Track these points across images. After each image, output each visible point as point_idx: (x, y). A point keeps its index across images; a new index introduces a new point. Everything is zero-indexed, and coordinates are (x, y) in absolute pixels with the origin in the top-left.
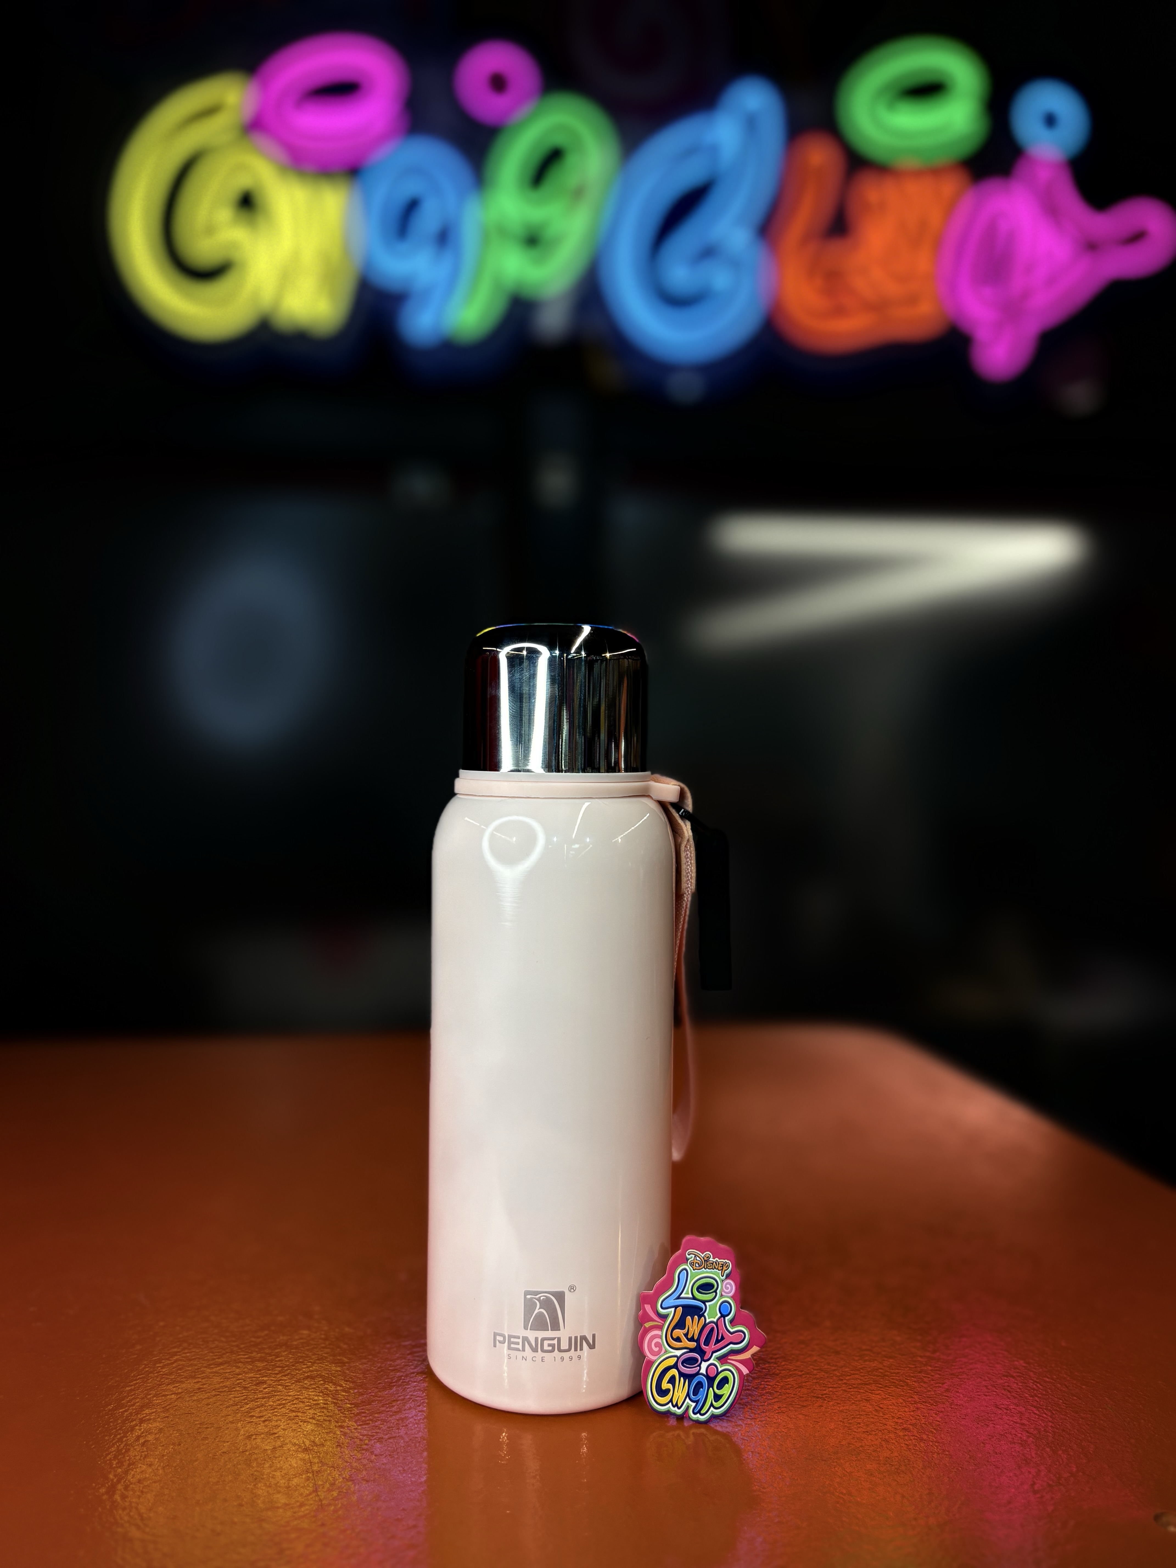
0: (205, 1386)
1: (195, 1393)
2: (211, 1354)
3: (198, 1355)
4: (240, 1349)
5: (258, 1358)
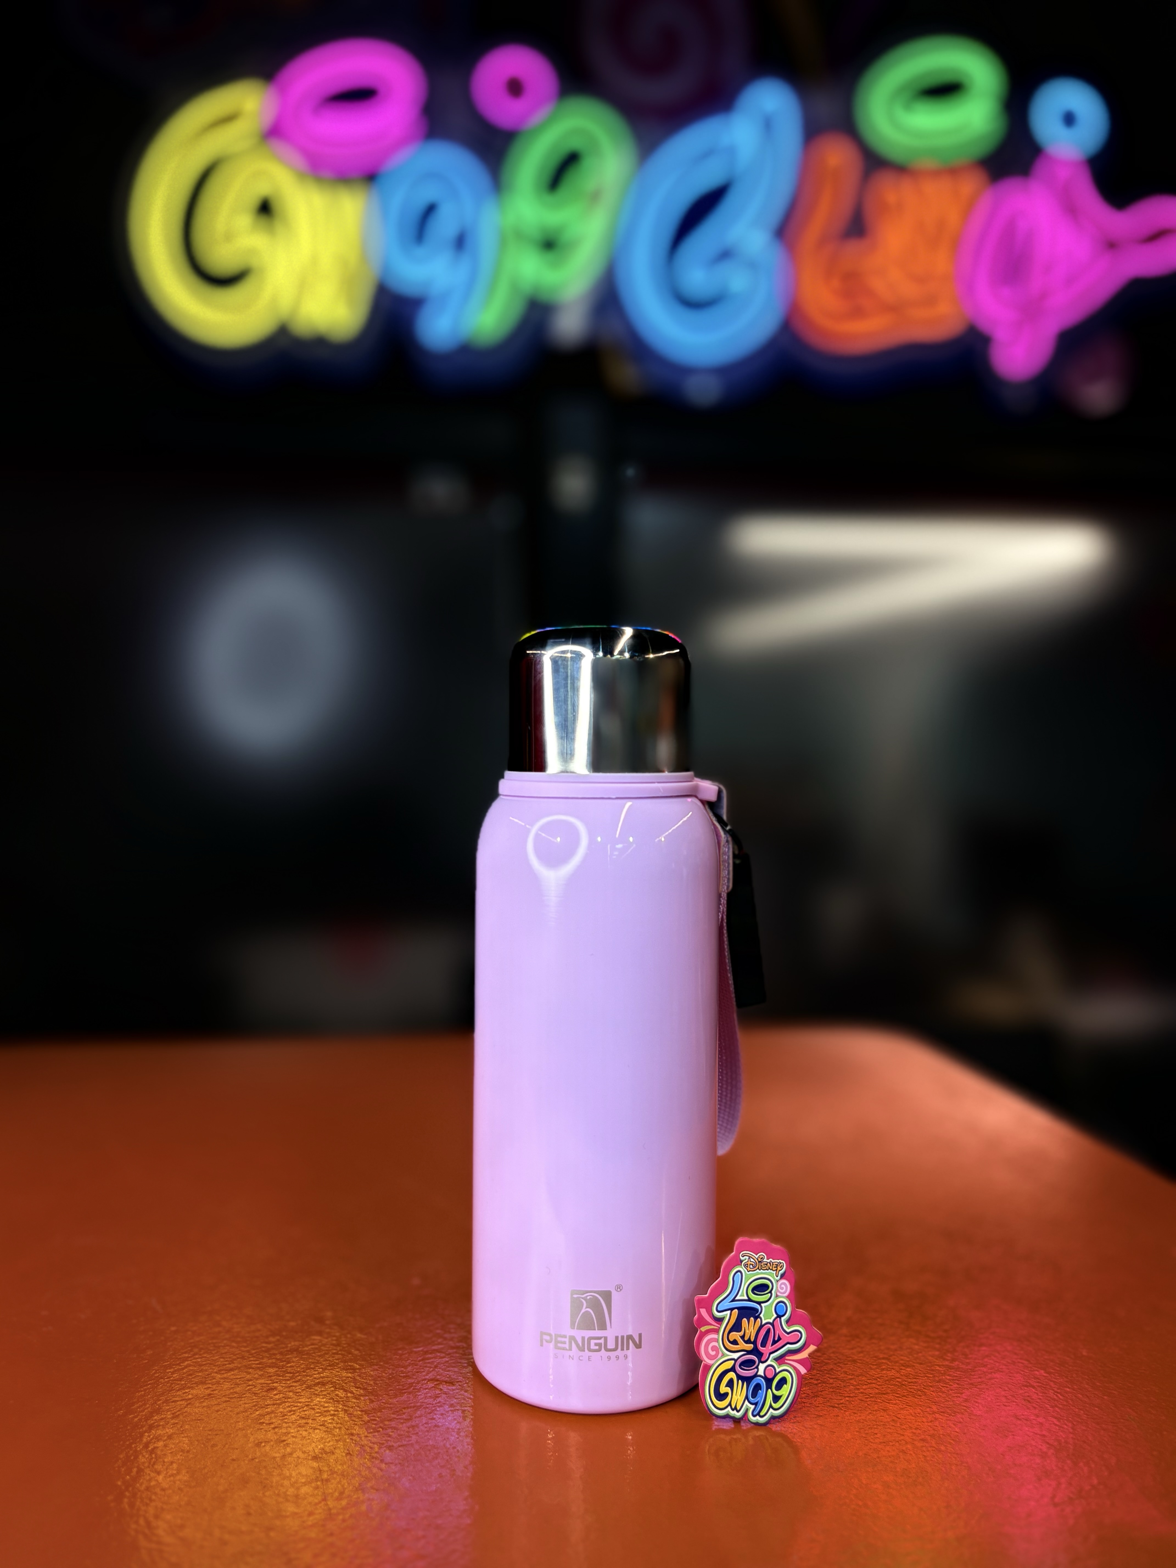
0: (215, 1392)
1: (205, 1399)
2: (222, 1360)
3: (209, 1360)
4: (252, 1354)
5: (269, 1364)
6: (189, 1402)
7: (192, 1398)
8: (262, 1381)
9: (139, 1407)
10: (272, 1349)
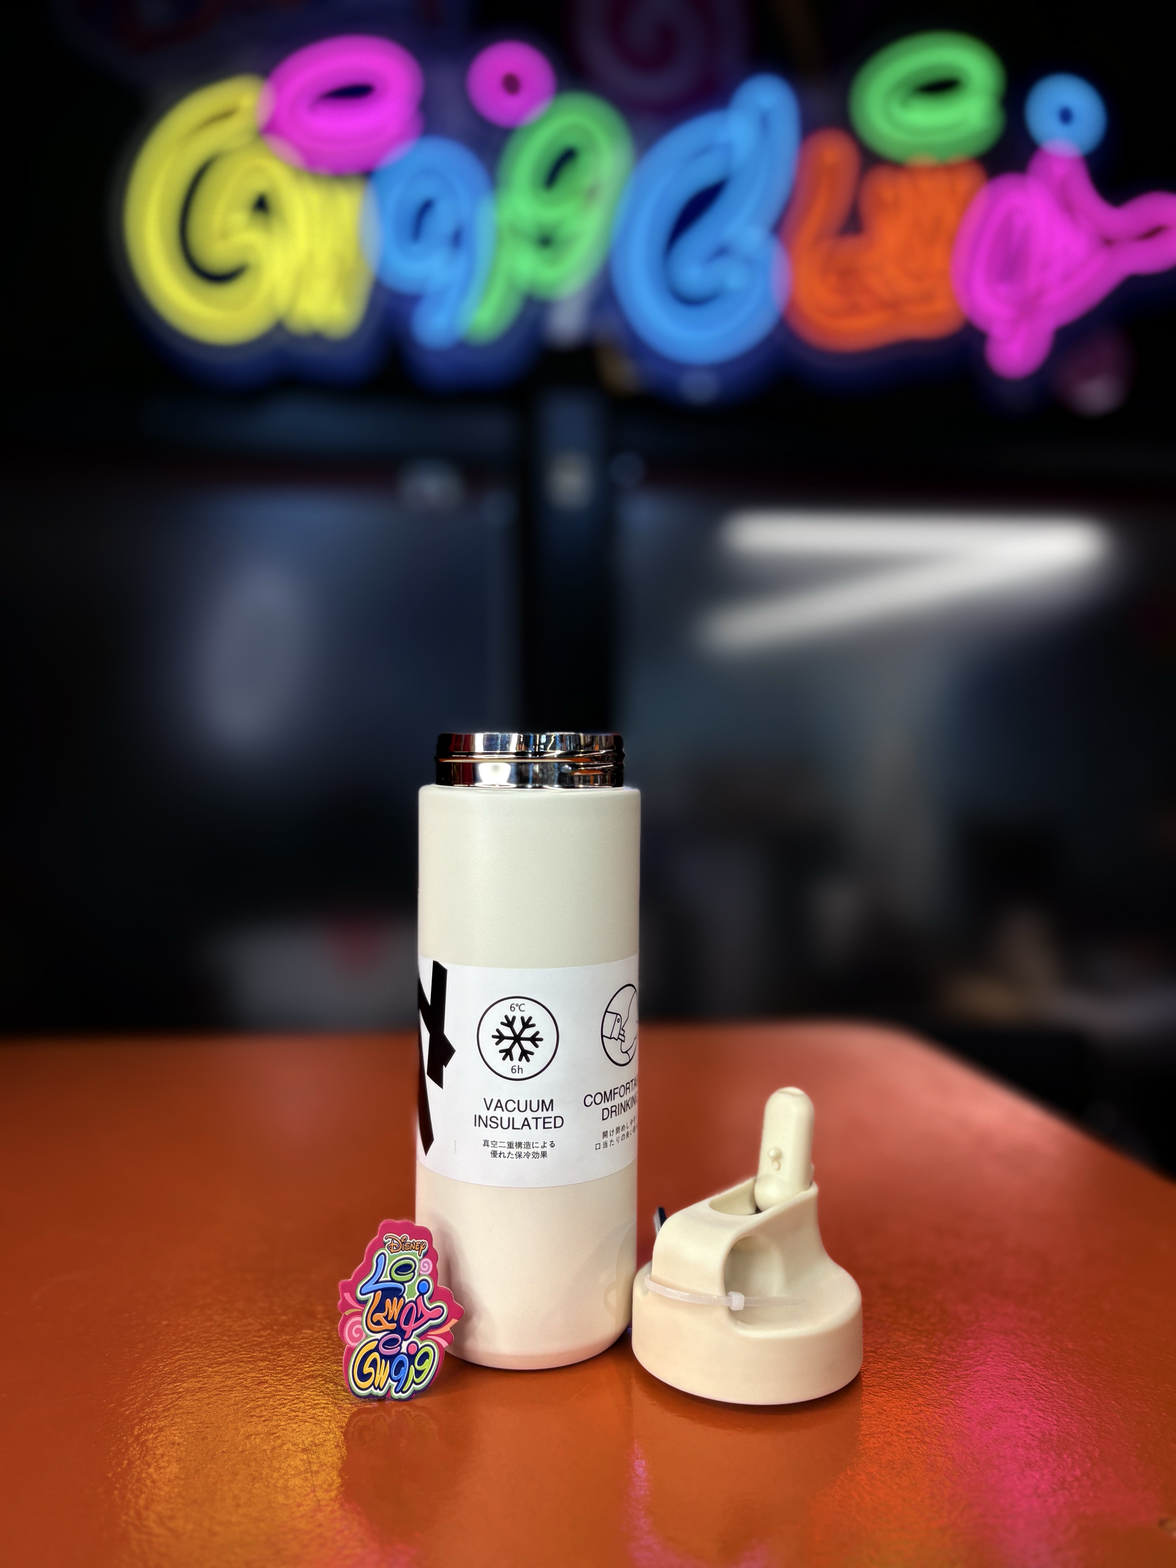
0: (206, 1386)
1: (196, 1392)
2: (213, 1353)
3: (200, 1354)
4: (243, 1348)
5: (259, 1358)
6: (180, 1395)
7: (184, 1391)
8: (253, 1375)
9: (130, 1401)
10: (263, 1342)
